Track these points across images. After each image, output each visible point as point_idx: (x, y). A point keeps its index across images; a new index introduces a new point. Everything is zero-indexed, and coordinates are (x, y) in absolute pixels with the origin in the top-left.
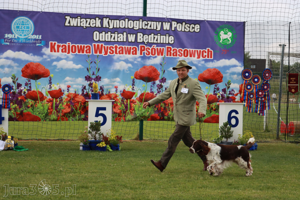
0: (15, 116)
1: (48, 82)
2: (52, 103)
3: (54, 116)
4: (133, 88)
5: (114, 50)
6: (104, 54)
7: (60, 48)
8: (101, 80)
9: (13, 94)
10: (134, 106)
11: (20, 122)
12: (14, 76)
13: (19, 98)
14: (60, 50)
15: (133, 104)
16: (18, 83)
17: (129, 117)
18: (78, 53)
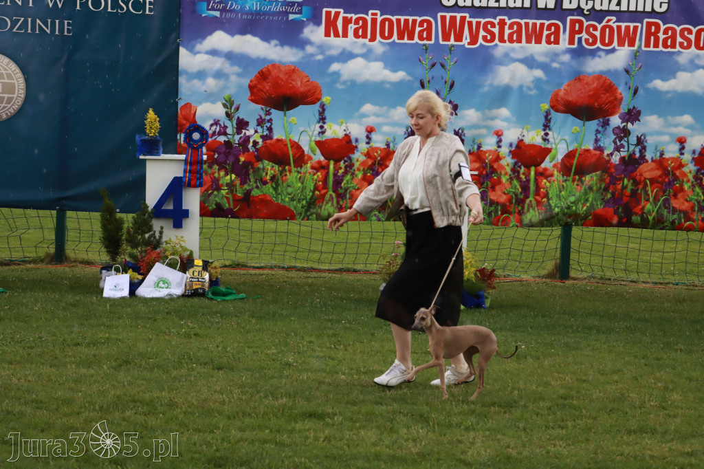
0: (229, 204)
1: (318, 117)
2: (324, 173)
3: (329, 208)
4: (544, 137)
5: (496, 30)
6: (469, 44)
7: (350, 26)
9: (226, 148)
10: (548, 184)
11: (242, 220)
12: (230, 99)
13: (242, 159)
14: (351, 32)
15: (545, 181)
16: (238, 117)
17: (532, 215)
18: (398, 39)
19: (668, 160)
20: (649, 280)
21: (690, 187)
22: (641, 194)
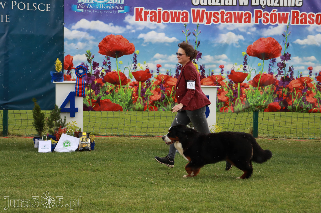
0: (90, 104)
1: (133, 60)
2: (136, 87)
3: (139, 105)
4: (244, 68)
5: (219, 17)
6: (206, 23)
7: (148, 15)
8: (201, 58)
9: (88, 77)
10: (246, 91)
11: (96, 112)
12: (89, 52)
13: (96, 82)
14: (148, 19)
15: (245, 90)
16: (94, 61)
17: (239, 106)
18: (172, 22)
19: (304, 78)
20: (296, 137)
21: (315, 91)
22: (292, 95)
